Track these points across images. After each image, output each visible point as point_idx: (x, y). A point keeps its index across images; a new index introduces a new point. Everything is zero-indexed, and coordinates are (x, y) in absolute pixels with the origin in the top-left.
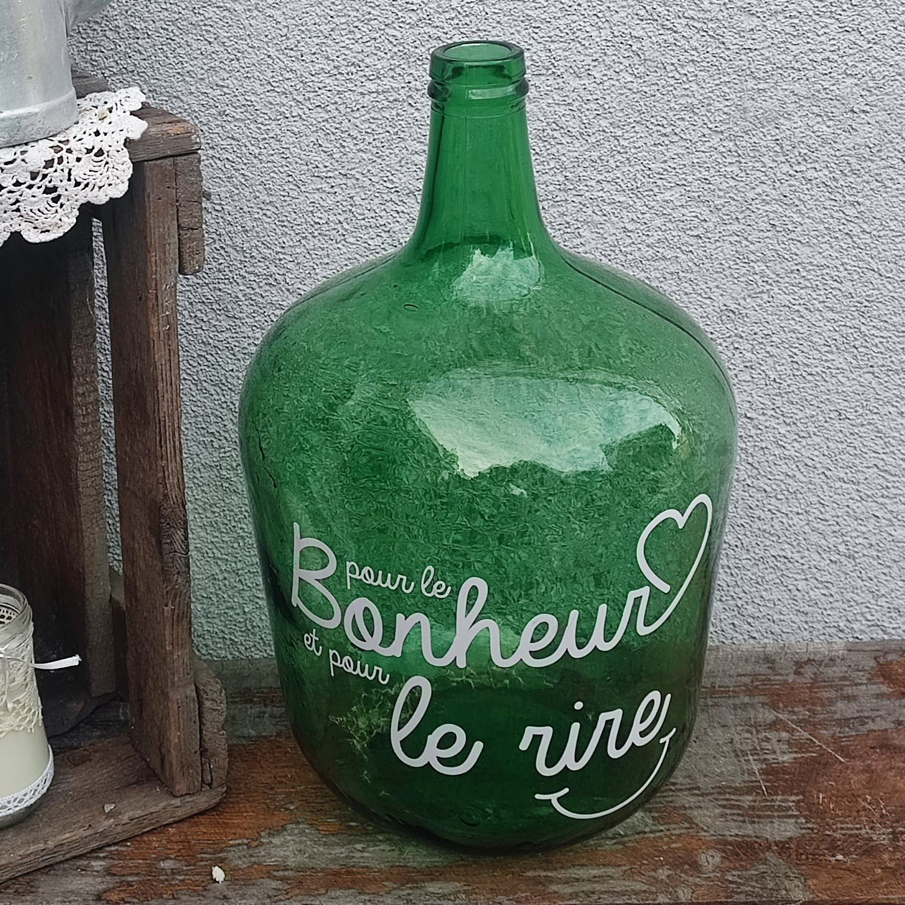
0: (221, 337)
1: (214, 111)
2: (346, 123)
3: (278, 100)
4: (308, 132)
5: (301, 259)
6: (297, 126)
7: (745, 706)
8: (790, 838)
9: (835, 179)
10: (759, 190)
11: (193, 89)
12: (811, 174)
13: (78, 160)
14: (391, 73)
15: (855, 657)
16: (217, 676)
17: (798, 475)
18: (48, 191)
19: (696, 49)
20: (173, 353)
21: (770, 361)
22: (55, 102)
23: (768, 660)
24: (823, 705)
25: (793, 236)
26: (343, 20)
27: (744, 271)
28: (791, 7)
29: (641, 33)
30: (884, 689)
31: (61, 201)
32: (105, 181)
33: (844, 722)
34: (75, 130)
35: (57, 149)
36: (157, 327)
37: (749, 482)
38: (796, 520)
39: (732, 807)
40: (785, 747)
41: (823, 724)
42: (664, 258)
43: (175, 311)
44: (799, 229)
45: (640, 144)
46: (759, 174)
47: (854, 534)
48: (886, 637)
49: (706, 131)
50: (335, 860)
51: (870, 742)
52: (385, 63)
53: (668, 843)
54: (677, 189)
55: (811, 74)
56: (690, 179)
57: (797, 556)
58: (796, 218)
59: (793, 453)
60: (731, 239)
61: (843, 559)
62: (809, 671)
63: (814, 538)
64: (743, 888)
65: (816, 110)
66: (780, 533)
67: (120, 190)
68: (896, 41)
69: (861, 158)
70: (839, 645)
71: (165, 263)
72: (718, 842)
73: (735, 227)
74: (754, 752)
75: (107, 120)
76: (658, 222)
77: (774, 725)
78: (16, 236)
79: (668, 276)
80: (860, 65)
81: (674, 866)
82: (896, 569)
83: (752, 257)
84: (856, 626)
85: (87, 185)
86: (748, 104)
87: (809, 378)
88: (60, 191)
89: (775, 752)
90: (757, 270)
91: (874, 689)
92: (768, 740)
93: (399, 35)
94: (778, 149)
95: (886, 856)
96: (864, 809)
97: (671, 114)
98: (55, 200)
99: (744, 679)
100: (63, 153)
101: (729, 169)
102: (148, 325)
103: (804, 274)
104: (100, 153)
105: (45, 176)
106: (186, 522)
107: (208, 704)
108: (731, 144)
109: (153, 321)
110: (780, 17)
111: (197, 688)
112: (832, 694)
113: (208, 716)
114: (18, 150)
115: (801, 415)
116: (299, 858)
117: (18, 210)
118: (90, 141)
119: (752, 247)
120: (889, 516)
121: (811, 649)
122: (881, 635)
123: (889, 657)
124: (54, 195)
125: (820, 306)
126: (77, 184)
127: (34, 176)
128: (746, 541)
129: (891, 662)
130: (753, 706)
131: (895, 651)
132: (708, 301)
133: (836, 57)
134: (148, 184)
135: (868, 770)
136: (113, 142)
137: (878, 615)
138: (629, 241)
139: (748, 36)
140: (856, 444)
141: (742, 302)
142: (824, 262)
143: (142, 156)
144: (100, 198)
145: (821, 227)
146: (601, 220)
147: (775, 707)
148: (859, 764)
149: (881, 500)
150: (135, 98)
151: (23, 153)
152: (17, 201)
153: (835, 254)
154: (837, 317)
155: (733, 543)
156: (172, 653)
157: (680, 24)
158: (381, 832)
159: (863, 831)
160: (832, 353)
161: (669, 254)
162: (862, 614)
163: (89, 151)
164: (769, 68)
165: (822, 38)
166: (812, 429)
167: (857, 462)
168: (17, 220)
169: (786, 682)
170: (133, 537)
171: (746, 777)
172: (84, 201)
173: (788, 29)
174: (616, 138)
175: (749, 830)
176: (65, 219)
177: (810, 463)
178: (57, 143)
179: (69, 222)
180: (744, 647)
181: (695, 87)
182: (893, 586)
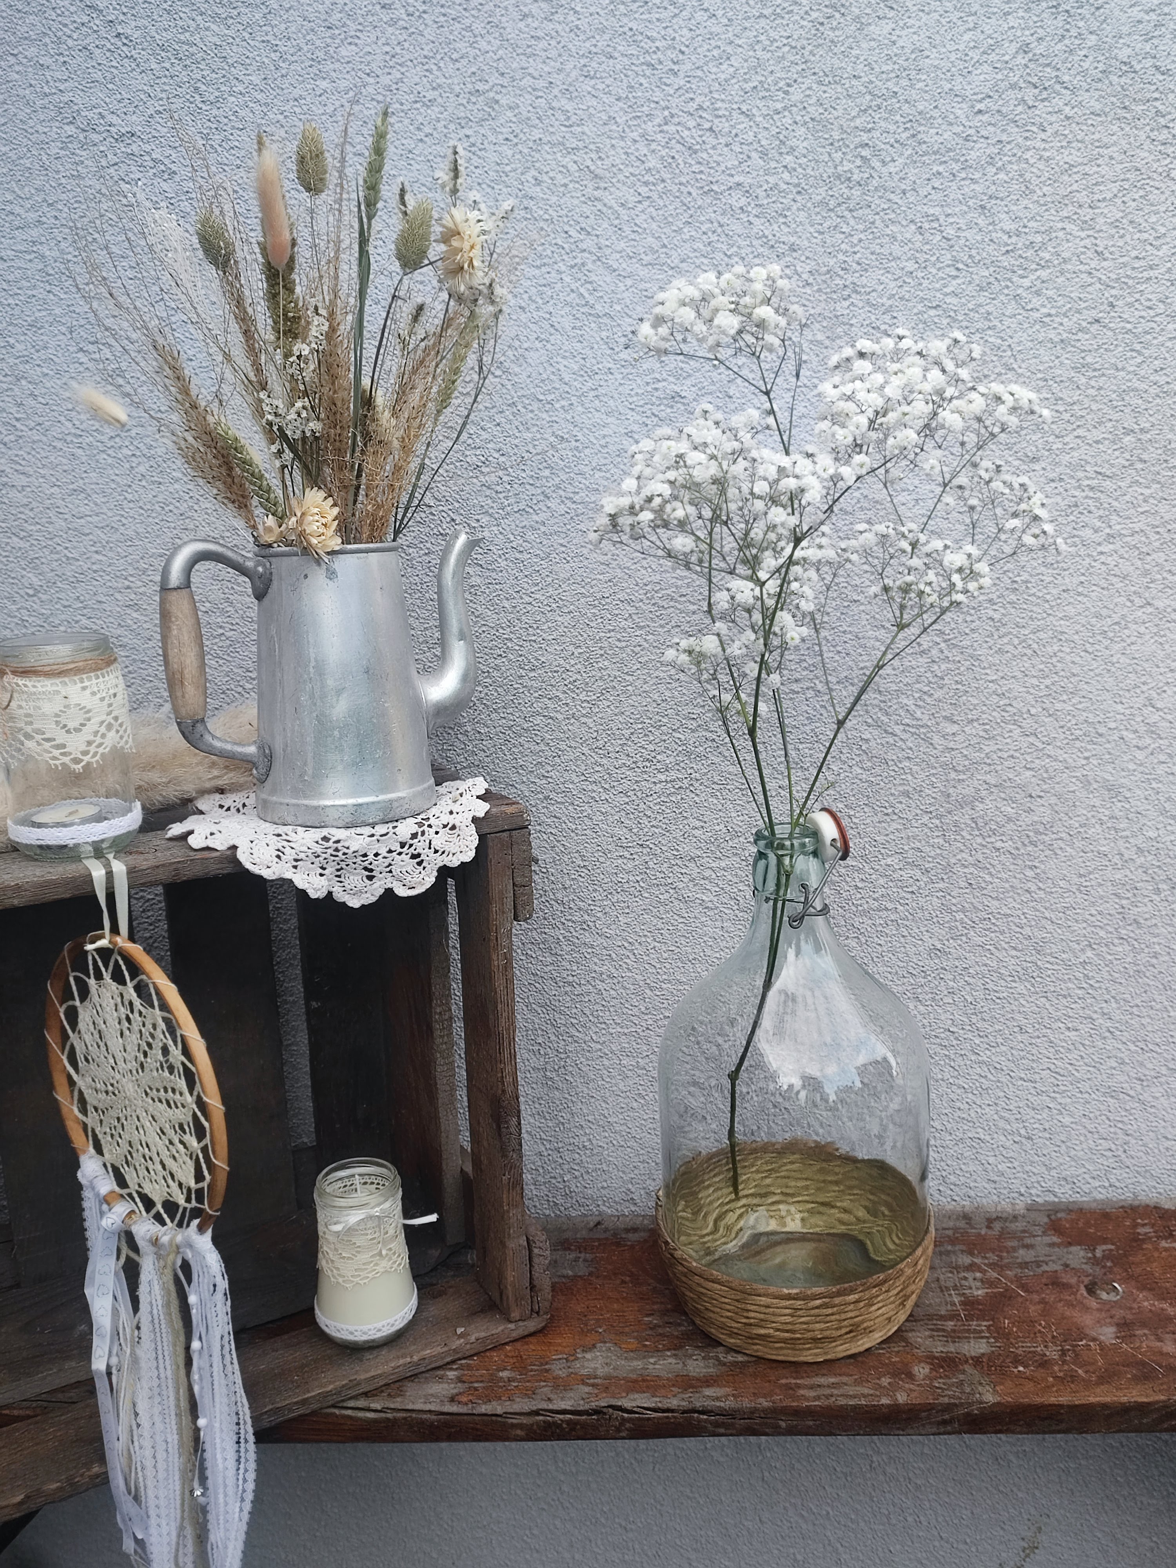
0: (546, 969)
1: (541, 796)
2: (642, 806)
3: (590, 787)
4: (613, 812)
5: (607, 909)
6: (605, 808)
7: (948, 1253)
8: (983, 1354)
9: (1018, 849)
10: (959, 857)
11: (525, 779)
12: (999, 844)
13: (437, 833)
14: (677, 767)
15: (1033, 1215)
16: (544, 1229)
17: (989, 1076)
18: (414, 857)
19: (911, 749)
20: (509, 981)
21: (968, 988)
22: (420, 788)
23: (966, 1217)
24: (1008, 1252)
25: (985, 892)
26: (640, 726)
27: (947, 919)
28: (984, 716)
29: (869, 736)
30: (1055, 1239)
31: (424, 864)
32: (457, 850)
33: (1025, 1265)
34: (434, 810)
35: (421, 825)
36: (497, 962)
37: (951, 1081)
38: (987, 1109)
39: (938, 1330)
40: (979, 1284)
41: (1008, 1267)
42: (887, 909)
43: (511, 950)
44: (990, 887)
45: (868, 821)
46: (959, 845)
47: (1032, 1121)
48: (1056, 1200)
49: (919, 812)
50: (634, 1370)
51: (1044, 1280)
52: (672, 759)
53: (889, 1358)
54: (897, 856)
55: (999, 768)
56: (906, 848)
57: (988, 1138)
58: (988, 878)
59: (985, 1059)
60: (939, 894)
61: (1023, 1140)
62: (997, 1226)
63: (1002, 1124)
64: (947, 1392)
65: (1003, 795)
66: (975, 1120)
67: (469, 856)
68: (1065, 742)
69: (1037, 832)
70: (1020, 1206)
71: (503, 912)
72: (928, 1357)
73: (941, 885)
74: (955, 1288)
75: (459, 803)
76: (882, 881)
77: (971, 1267)
78: (389, 892)
79: (889, 923)
80: (1037, 761)
81: (894, 1375)
82: (1064, 1147)
83: (954, 908)
84: (1033, 1191)
85: (443, 852)
86: (951, 791)
87: (998, 1001)
88: (422, 857)
89: (971, 1288)
90: (958, 918)
91: (1047, 1239)
92: (966, 1278)
93: (683, 738)
94: (973, 825)
95: (1056, 1368)
96: (1040, 1331)
97: (892, 798)
98: (420, 864)
99: (947, 1232)
100: (425, 828)
101: (936, 841)
102: (490, 959)
103: (994, 921)
104: (454, 827)
105: (411, 846)
106: (519, 1111)
107: (536, 1251)
108: (938, 822)
109: (495, 957)
110: (975, 724)
111: (528, 1239)
112: (1014, 1243)
113: (536, 1260)
114: (391, 825)
115: (991, 1029)
116: (606, 1369)
117: (390, 872)
118: (446, 819)
119: (954, 901)
120: (1059, 1107)
121: (999, 1208)
122: (1051, 1198)
123: (1059, 1215)
124: (418, 860)
125: (1006, 946)
126: (436, 851)
127: (403, 845)
128: (949, 1126)
129: (1060, 1219)
130: (954, 1252)
131: (1063, 1210)
132: (920, 942)
133: (1018, 755)
134: (490, 851)
135: (1042, 1301)
136: (463, 820)
137: (1050, 1183)
138: (859, 896)
139: (950, 738)
140: (1034, 1051)
141: (946, 943)
142: (1009, 912)
143: (486, 830)
144: (454, 862)
145: (1007, 885)
146: (837, 879)
147: (971, 1254)
148: (1035, 1297)
149: (1053, 1095)
150: (480, 785)
151: (395, 827)
152: (390, 865)
153: (1017, 906)
154: (1019, 954)
155: (939, 1127)
156: (508, 1212)
157: (898, 729)
158: (669, 1350)
159: (1039, 1349)
160: (1015, 981)
161: (890, 906)
162: (1038, 1182)
163: (445, 826)
164: (967, 763)
165: (1008, 740)
166: (1000, 1040)
167: (1034, 1065)
168: (390, 879)
169: (979, 1234)
170: (479, 1123)
171: (949, 1307)
172: (441, 864)
173: (982, 733)
174: (849, 817)
175: (952, 1348)
176: (426, 878)
177: (998, 1066)
178: (419, 820)
179: (430, 880)
180: (948, 1207)
181: (910, 777)
182: (1061, 1161)
